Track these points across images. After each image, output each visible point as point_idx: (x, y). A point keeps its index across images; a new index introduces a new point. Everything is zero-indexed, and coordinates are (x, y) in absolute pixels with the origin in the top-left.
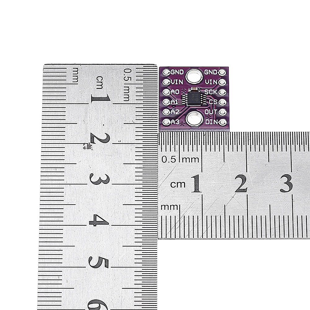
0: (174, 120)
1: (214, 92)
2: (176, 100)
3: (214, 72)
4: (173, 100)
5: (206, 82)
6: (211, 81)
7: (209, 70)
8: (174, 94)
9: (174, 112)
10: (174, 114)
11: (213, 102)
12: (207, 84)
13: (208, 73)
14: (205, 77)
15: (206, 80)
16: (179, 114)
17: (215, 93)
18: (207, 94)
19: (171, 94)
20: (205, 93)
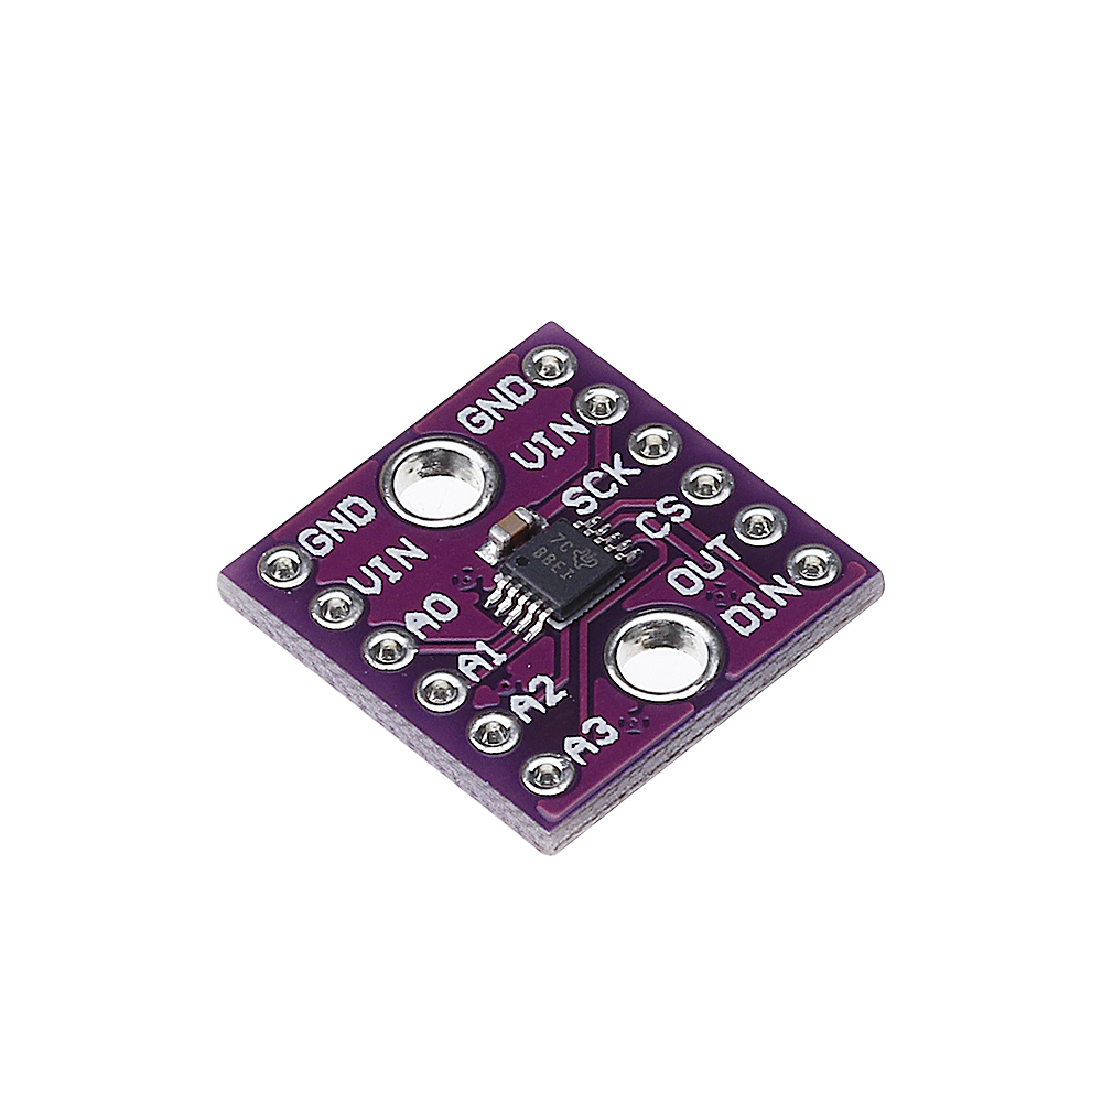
0: (575, 740)
1: (618, 472)
2: (481, 646)
3: (511, 395)
4: (462, 659)
5: (522, 462)
6: (546, 442)
7: (479, 402)
8: (436, 626)
9: (531, 702)
10: (543, 710)
11: (662, 519)
12: (540, 464)
13: (487, 418)
14: (496, 446)
15: (514, 455)
16: (563, 694)
17: (623, 476)
18: (594, 506)
19: (422, 637)
20: (580, 512)
